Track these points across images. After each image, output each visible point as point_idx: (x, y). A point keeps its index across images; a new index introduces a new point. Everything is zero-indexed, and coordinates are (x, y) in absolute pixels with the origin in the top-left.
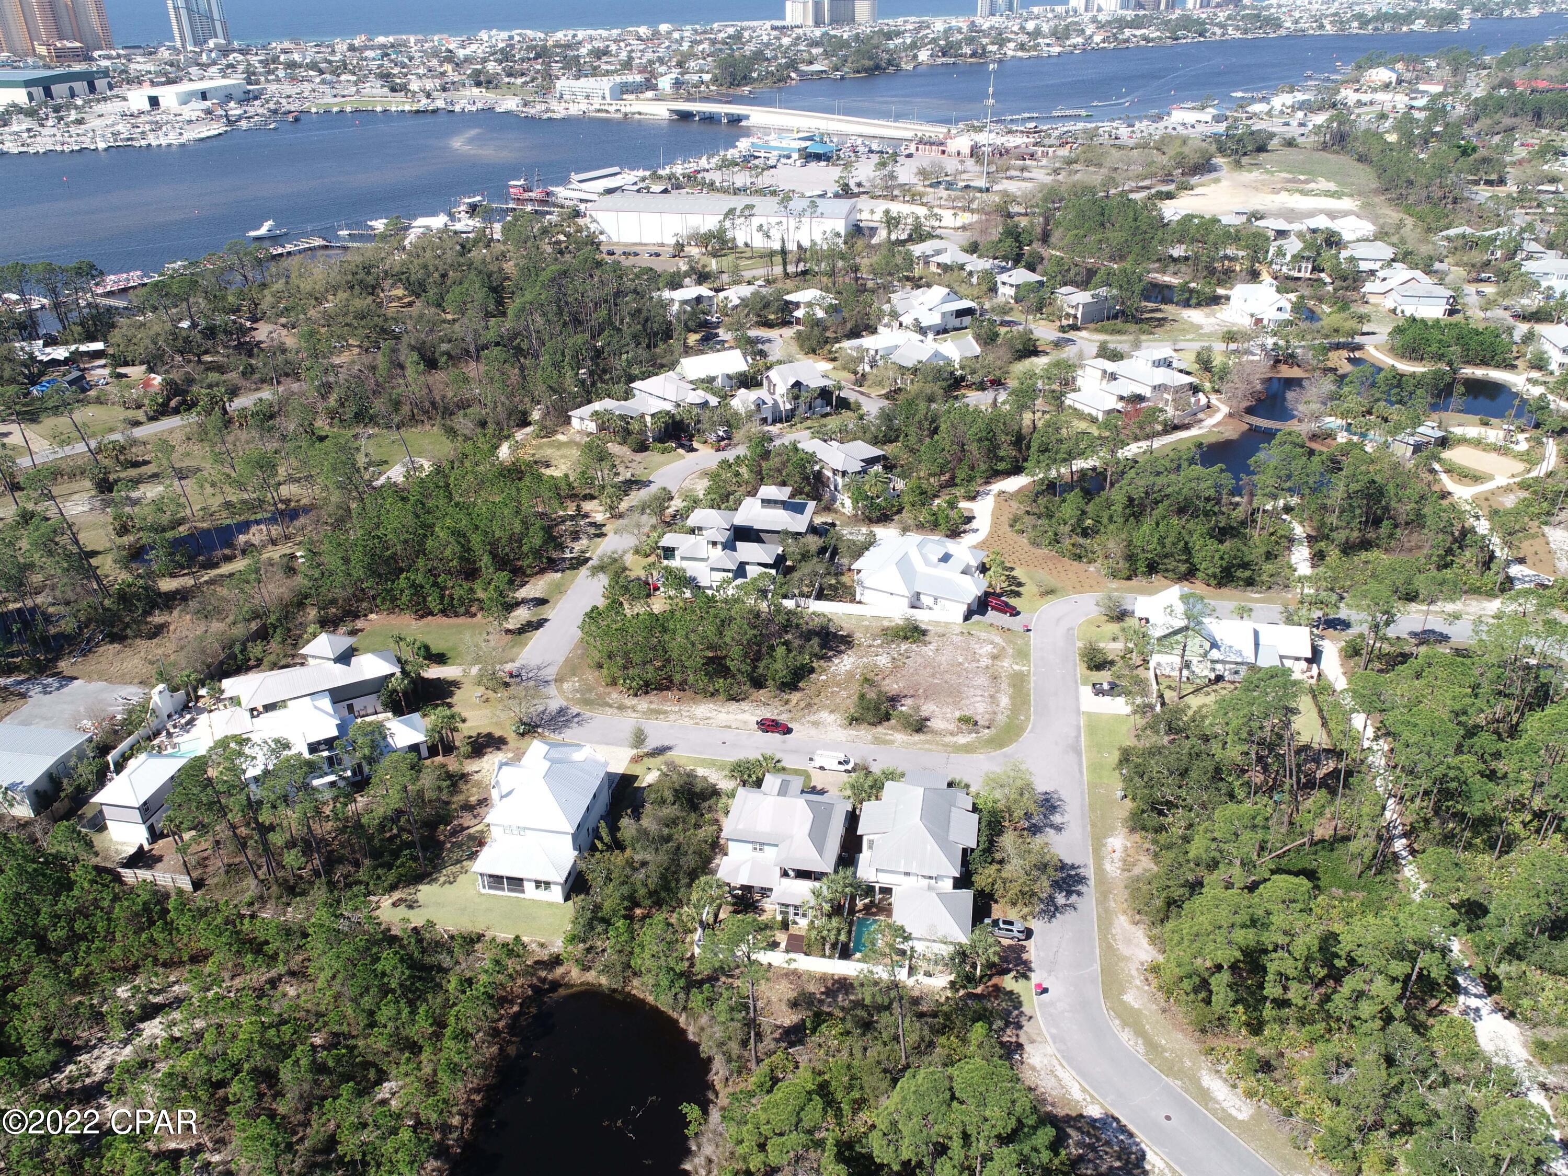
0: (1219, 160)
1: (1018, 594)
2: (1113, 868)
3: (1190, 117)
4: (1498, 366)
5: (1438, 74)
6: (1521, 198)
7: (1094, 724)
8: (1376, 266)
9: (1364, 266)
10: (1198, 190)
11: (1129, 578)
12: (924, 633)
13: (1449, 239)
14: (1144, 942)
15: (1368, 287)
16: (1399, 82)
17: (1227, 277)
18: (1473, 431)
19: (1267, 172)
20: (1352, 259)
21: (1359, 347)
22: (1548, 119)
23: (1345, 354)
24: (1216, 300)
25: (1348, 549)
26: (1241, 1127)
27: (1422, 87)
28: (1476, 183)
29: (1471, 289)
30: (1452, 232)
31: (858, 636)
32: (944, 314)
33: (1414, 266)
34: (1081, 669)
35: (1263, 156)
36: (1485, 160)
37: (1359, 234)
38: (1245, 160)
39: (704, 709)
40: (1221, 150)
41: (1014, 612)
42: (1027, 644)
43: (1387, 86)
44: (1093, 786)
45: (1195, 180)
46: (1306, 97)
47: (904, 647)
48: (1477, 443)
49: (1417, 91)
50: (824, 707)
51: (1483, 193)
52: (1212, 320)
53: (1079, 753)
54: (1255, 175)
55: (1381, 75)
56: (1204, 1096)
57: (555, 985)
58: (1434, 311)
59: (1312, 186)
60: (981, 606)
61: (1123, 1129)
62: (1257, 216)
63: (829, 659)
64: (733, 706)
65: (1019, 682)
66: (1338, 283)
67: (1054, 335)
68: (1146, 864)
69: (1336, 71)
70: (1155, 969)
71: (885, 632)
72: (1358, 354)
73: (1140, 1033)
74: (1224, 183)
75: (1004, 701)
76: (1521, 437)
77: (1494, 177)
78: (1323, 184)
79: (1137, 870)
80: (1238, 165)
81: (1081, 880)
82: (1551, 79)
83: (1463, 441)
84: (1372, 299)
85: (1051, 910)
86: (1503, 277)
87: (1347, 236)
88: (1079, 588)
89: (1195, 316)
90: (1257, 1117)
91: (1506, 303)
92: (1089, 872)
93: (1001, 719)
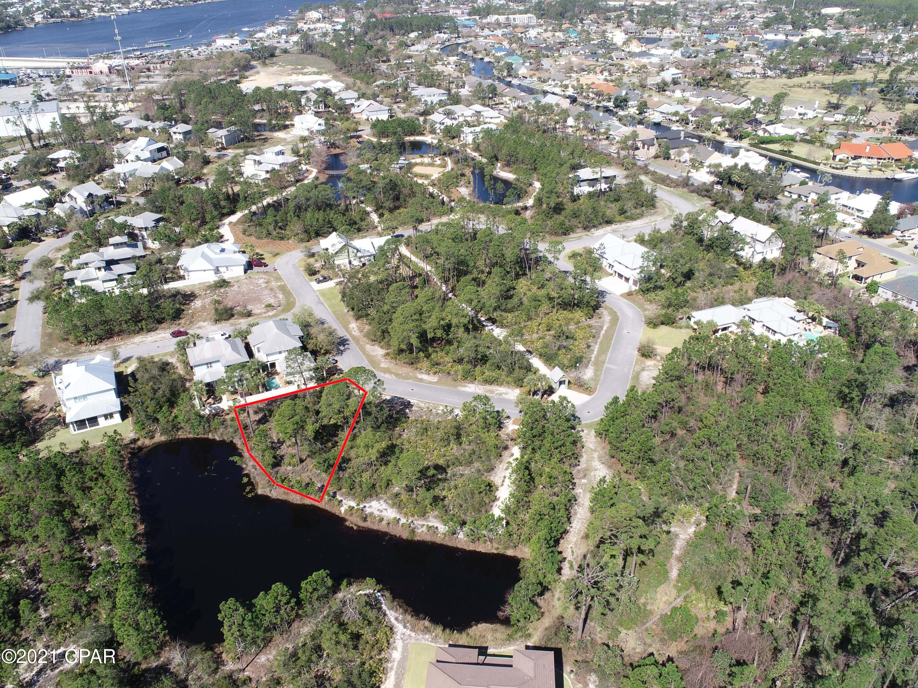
0: (253, 63)
1: (263, 259)
2: (356, 333)
3: (228, 42)
4: (418, 135)
5: (340, 13)
6: (399, 66)
7: (323, 293)
8: (353, 101)
9: (348, 102)
10: (251, 78)
11: (308, 241)
12: (229, 283)
13: (377, 86)
14: (379, 349)
15: (353, 110)
16: (324, 18)
17: (287, 115)
18: (419, 160)
19: (281, 66)
20: (341, 99)
21: (360, 136)
22: (397, 31)
23: (355, 140)
24: (286, 127)
25: (391, 211)
26: (436, 383)
27: (336, 20)
28: (378, 62)
29: (395, 106)
30: (378, 83)
31: (197, 292)
32: (151, 151)
33: (368, 99)
34: (307, 277)
35: (275, 59)
36: (379, 51)
37: (339, 88)
38: (267, 61)
39: (138, 339)
40: (253, 58)
41: (266, 265)
42: (278, 274)
43: (319, 20)
44: (334, 312)
45: (247, 74)
46: (283, 28)
47: (222, 290)
48: (422, 164)
49: (334, 22)
50: (199, 321)
51: (384, 67)
52: (289, 135)
53: (322, 304)
54: (275, 68)
55: (314, 15)
56: (421, 380)
57: (140, 449)
58: (384, 116)
59: (306, 70)
60: (249, 266)
61: (399, 398)
62: (287, 86)
63: (188, 304)
64: (153, 333)
65: (283, 288)
66: (339, 111)
67: (216, 154)
68: (367, 328)
69: (291, 15)
70: (387, 354)
71: (209, 287)
72: (360, 139)
73: (391, 373)
74: (262, 74)
75: (281, 296)
76: (437, 159)
77: (385, 58)
78: (310, 69)
79: (365, 330)
80: (265, 64)
81: (347, 340)
82: (390, 12)
83: (416, 164)
84: (357, 116)
85: (341, 352)
86: (406, 99)
87: (334, 90)
88: (289, 250)
89: (280, 135)
90: (440, 379)
91: (411, 109)
92: (348, 337)
93: (283, 302)
